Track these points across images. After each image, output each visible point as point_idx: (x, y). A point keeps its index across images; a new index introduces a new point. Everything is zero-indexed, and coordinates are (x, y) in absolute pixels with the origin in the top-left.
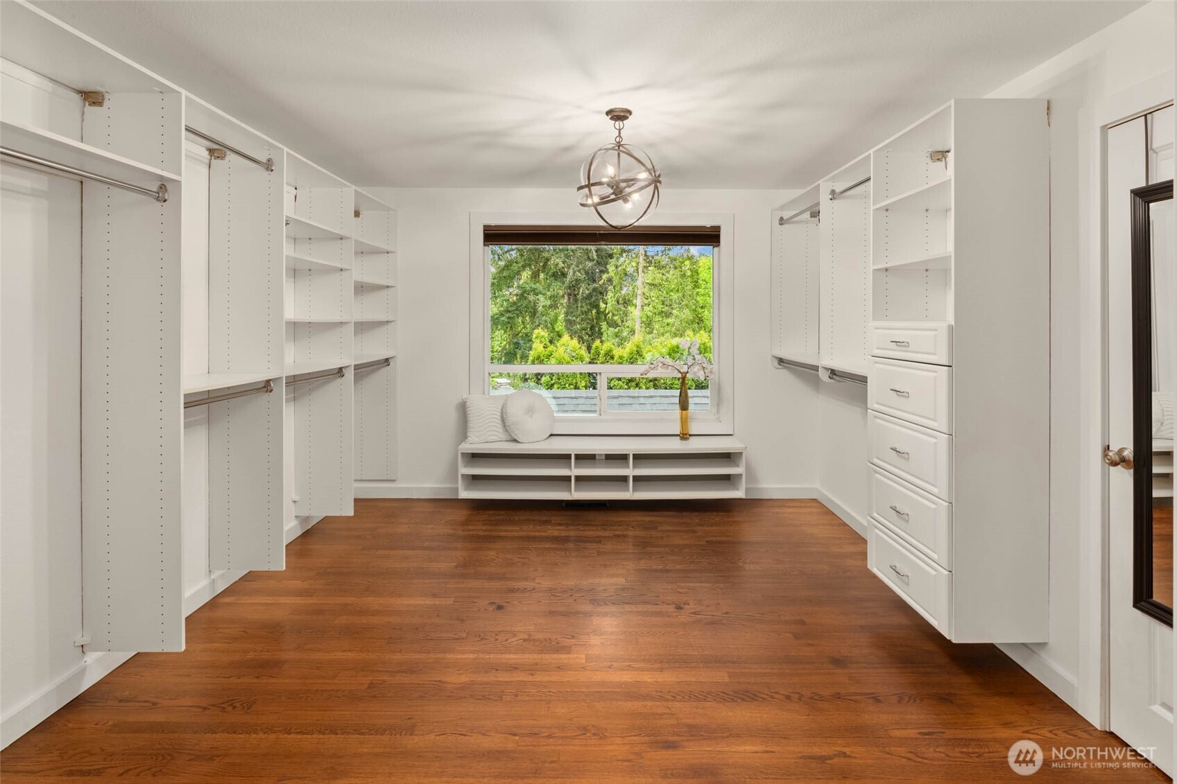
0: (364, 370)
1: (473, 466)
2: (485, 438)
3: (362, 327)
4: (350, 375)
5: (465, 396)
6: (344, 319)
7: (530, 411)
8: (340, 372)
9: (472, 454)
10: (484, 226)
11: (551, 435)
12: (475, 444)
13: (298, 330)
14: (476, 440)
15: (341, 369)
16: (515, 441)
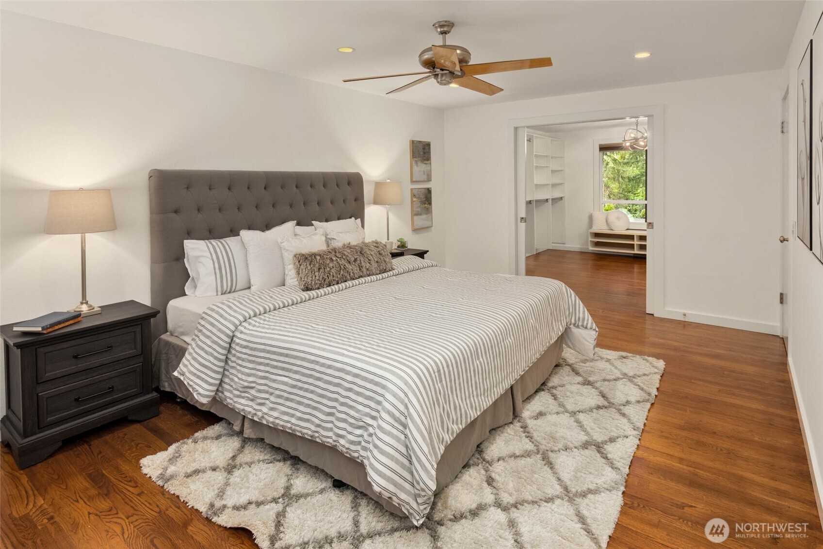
0: (555, 200)
1: (596, 239)
2: (600, 227)
3: (554, 186)
4: (550, 202)
5: (591, 212)
6: (548, 183)
7: (618, 218)
8: (547, 200)
9: (595, 233)
10: (600, 145)
11: (627, 229)
12: (596, 229)
13: (538, 186)
14: (596, 228)
15: (547, 199)
16: (612, 230)
